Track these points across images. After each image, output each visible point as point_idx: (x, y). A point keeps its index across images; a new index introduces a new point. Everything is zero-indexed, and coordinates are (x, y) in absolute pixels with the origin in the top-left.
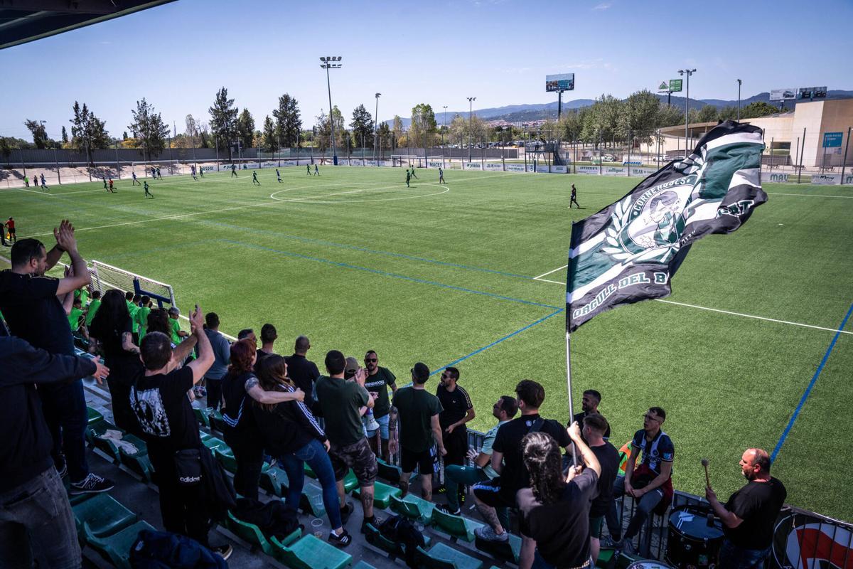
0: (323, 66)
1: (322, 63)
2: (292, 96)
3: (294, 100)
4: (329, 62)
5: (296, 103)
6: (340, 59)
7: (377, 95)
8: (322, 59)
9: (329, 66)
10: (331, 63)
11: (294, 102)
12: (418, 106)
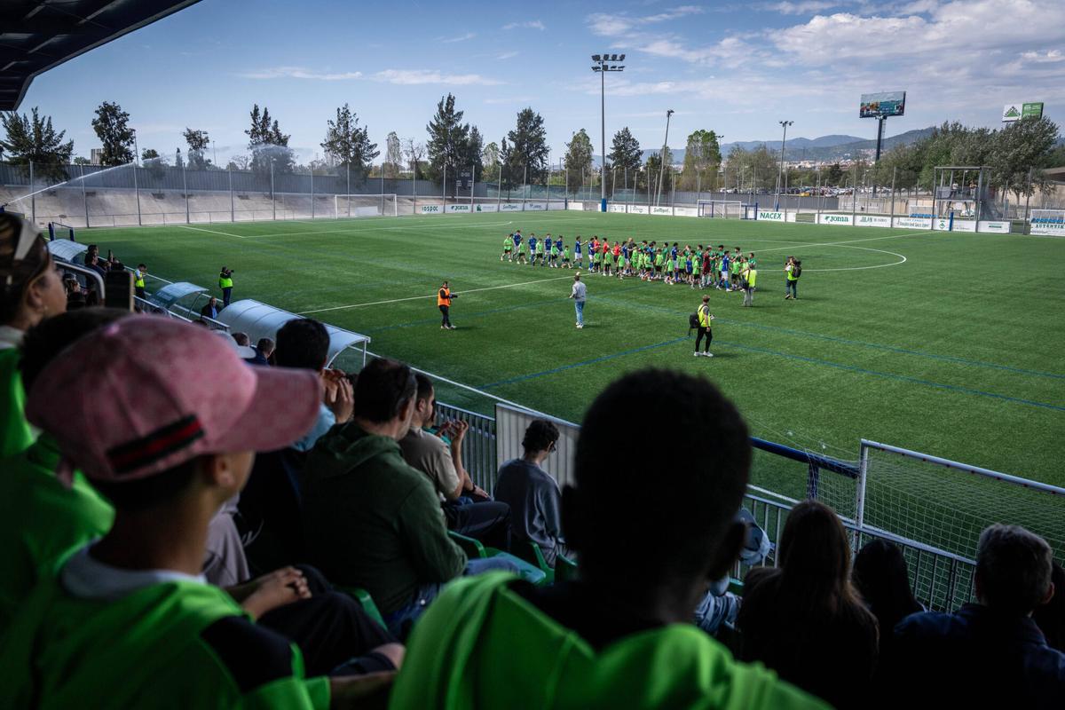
0: (595, 69)
1: (596, 64)
2: (536, 112)
3: (539, 118)
4: (606, 63)
5: (542, 122)
6: (622, 58)
7: (670, 113)
8: (596, 58)
9: (605, 68)
10: (610, 64)
11: (539, 121)
12: (697, 133)
